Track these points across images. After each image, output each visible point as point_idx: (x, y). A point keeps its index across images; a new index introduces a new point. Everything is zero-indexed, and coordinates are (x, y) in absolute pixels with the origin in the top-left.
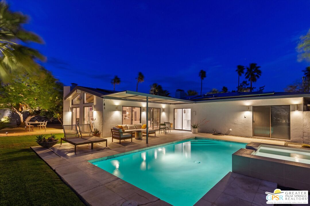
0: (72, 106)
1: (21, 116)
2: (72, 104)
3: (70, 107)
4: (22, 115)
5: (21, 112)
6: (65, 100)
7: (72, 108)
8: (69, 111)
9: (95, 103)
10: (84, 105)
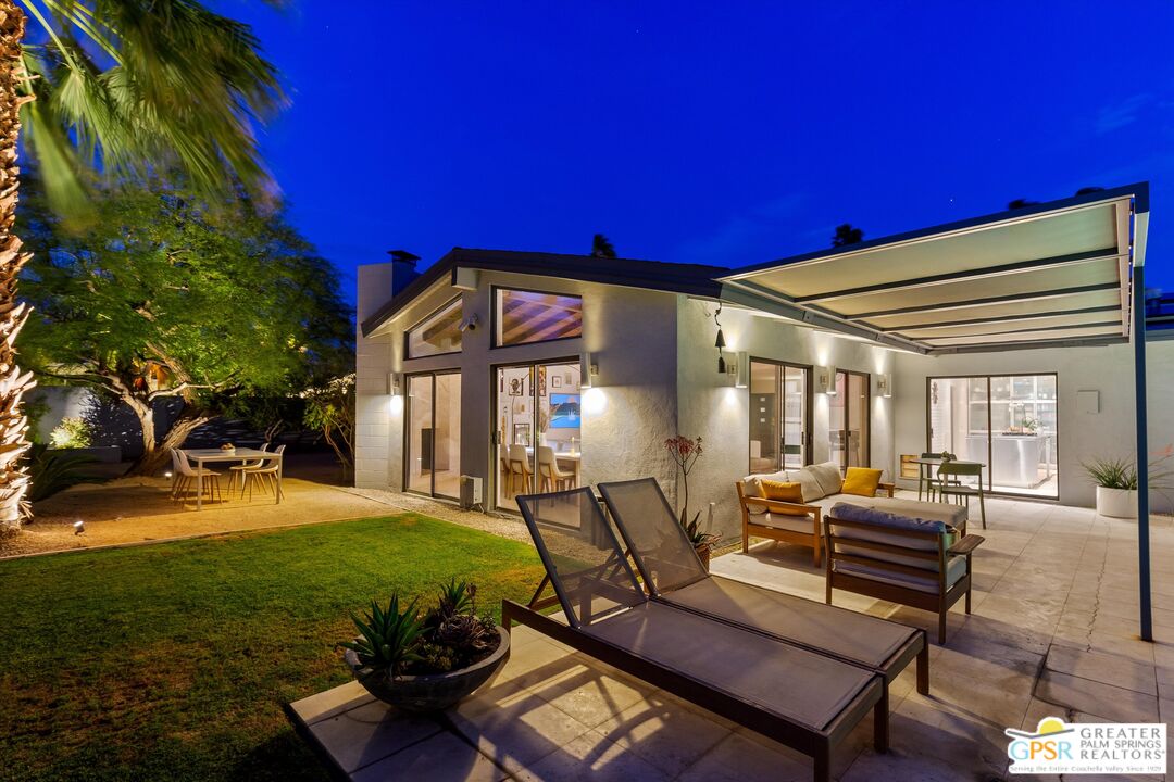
0: (403, 367)
1: (147, 418)
2: (406, 356)
3: (390, 370)
4: (150, 414)
5: (144, 400)
6: (365, 334)
7: (406, 375)
8: (388, 393)
9: (594, 341)
10: (495, 356)
